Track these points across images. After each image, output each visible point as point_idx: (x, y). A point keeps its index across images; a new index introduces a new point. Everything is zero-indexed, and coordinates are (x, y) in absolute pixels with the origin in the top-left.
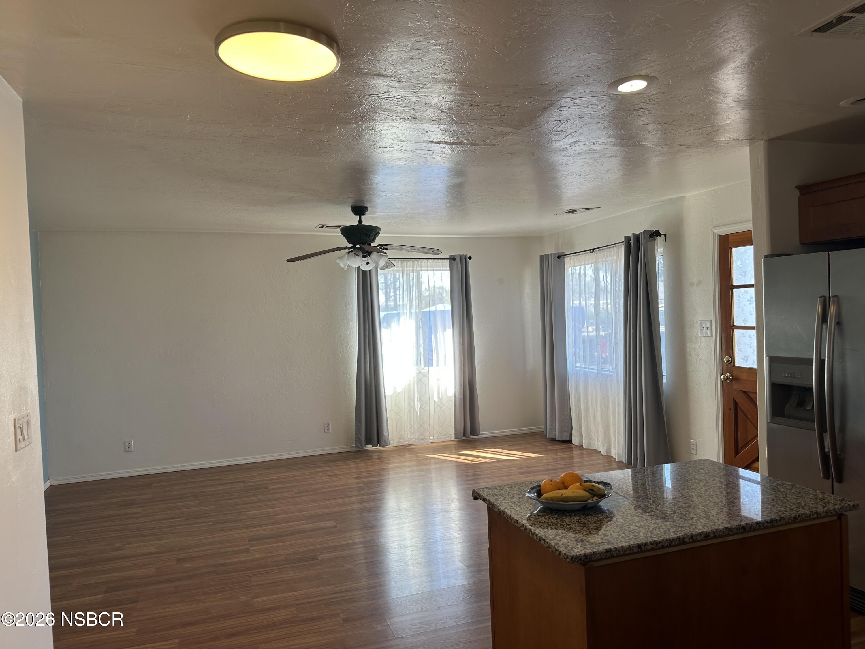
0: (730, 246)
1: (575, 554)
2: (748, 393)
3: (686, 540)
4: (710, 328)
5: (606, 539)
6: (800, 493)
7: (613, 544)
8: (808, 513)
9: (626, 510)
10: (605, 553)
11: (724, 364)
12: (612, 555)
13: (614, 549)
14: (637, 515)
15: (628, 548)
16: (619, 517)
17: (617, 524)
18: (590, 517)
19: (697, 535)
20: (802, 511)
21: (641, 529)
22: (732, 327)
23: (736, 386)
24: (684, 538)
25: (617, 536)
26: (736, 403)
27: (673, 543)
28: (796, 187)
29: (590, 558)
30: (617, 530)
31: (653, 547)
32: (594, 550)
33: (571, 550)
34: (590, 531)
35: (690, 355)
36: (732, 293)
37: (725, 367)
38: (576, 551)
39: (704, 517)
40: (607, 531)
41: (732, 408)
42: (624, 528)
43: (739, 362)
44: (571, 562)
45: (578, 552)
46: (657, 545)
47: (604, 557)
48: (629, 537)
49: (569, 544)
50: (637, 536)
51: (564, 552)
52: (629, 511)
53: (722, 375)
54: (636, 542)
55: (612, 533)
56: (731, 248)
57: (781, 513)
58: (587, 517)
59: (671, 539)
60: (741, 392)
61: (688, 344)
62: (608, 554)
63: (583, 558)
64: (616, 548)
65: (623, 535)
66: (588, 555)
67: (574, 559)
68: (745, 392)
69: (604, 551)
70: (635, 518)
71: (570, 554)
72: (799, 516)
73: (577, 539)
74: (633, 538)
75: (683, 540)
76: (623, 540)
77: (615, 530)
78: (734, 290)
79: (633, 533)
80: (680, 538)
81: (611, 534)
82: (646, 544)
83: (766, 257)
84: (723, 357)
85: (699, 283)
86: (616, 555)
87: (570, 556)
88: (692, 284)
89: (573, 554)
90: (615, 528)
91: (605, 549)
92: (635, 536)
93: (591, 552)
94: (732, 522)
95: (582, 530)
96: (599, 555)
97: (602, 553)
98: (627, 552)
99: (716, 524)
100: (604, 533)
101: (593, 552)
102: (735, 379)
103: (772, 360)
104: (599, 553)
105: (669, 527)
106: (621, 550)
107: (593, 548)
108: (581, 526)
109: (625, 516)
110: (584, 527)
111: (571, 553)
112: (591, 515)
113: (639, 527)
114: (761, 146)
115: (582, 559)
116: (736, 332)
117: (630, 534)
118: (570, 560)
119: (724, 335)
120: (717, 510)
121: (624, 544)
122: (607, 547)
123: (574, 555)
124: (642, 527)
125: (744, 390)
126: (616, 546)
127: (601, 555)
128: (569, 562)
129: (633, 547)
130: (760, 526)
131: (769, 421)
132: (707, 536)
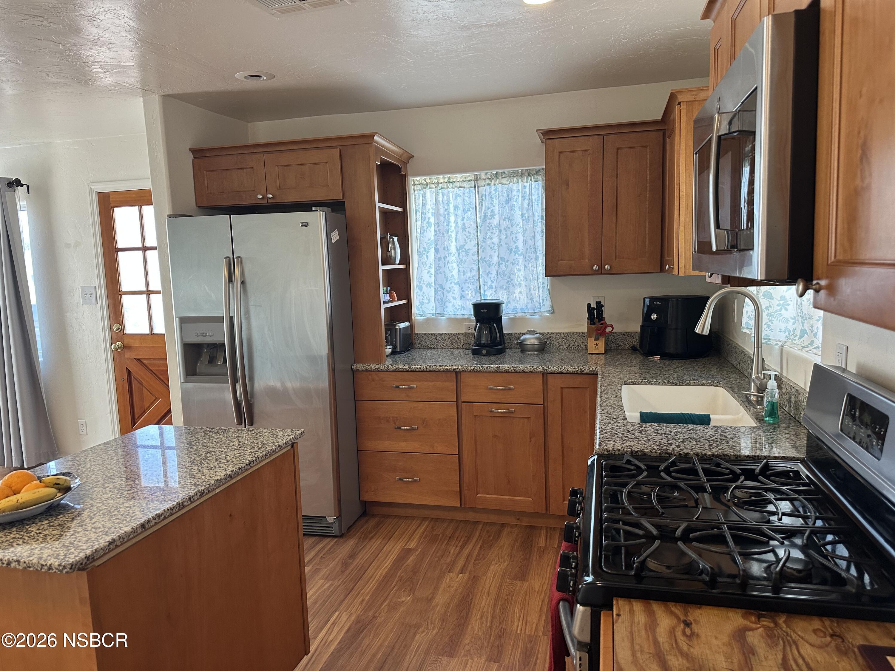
0: (112, 205)
1: (73, 560)
2: (142, 360)
3: (185, 504)
4: (94, 295)
5: (101, 532)
6: (257, 434)
7: (113, 533)
8: (274, 447)
9: (101, 495)
10: (109, 546)
11: (113, 333)
12: (116, 546)
13: (118, 538)
14: (118, 496)
15: (132, 532)
16: (98, 505)
17: (102, 512)
18: (61, 516)
19: (194, 496)
20: (269, 448)
21: (133, 509)
22: (120, 293)
23: (128, 355)
24: (183, 503)
25: (112, 524)
26: (129, 372)
27: (174, 511)
28: (190, 149)
29: (92, 558)
30: (107, 518)
31: (156, 521)
32: (95, 548)
33: (65, 558)
34: (74, 531)
35: (71, 326)
36: (117, 257)
37: (115, 336)
38: (72, 556)
39: (190, 477)
40: (94, 523)
41: (126, 378)
42: (113, 513)
43: (130, 329)
44: (71, 571)
45: (75, 556)
46: (159, 518)
47: (107, 551)
48: (126, 520)
49: (57, 553)
50: (134, 516)
51: (57, 564)
52: (105, 495)
53: (112, 344)
54: (138, 523)
55: (102, 523)
56: (112, 207)
57: (253, 454)
58: (59, 517)
59: (172, 507)
60: (135, 360)
61: (68, 314)
62: (111, 546)
63: (85, 561)
64: (119, 536)
65: (118, 521)
66: (89, 556)
67: (73, 567)
68: (138, 360)
69: (107, 543)
70: (118, 500)
71: (67, 563)
72: (268, 452)
73: (64, 544)
74: (131, 519)
75: (183, 505)
76: (121, 525)
77: (103, 519)
78: (120, 254)
79: (127, 515)
80: (179, 504)
81: (103, 525)
82: (149, 521)
83: (170, 216)
84: (112, 325)
85: (77, 244)
86: (120, 544)
87: (68, 565)
88: (68, 246)
89: (71, 561)
90: (103, 517)
91: (108, 542)
92: (132, 517)
93: (92, 551)
94: (218, 474)
95: (62, 533)
96: (102, 551)
97: (105, 547)
98: (132, 536)
99: (206, 480)
100: (93, 526)
101: (96, 550)
102: (126, 347)
103: (183, 320)
104: (101, 549)
105: (163, 497)
106: (125, 537)
107: (93, 546)
108: (58, 529)
109: (105, 502)
110: (62, 529)
111: (68, 561)
112: (60, 514)
113: (130, 507)
114: (156, 99)
115: (84, 563)
116: (125, 297)
117: (126, 517)
118: (68, 569)
119: (111, 301)
120: (196, 468)
121: (126, 529)
122: (109, 538)
123: (73, 562)
124: (134, 506)
125: (138, 358)
126: (118, 534)
127: (104, 550)
128: (67, 572)
129: (137, 528)
130: (242, 470)
131: (182, 381)
132: (203, 494)
